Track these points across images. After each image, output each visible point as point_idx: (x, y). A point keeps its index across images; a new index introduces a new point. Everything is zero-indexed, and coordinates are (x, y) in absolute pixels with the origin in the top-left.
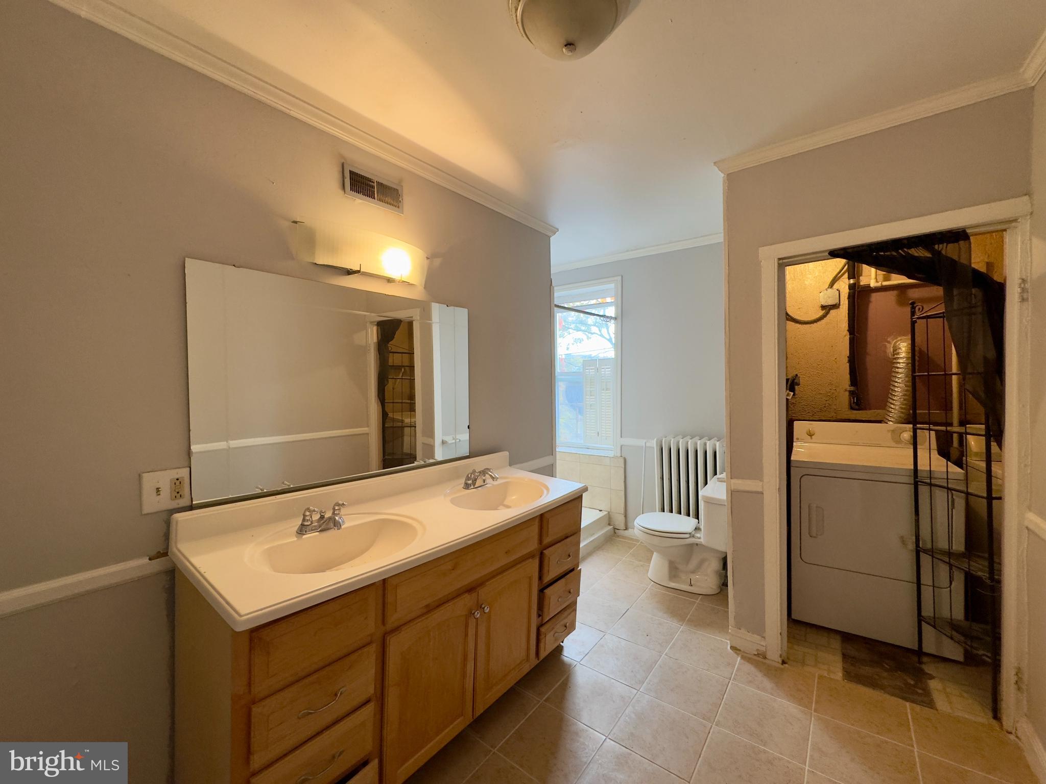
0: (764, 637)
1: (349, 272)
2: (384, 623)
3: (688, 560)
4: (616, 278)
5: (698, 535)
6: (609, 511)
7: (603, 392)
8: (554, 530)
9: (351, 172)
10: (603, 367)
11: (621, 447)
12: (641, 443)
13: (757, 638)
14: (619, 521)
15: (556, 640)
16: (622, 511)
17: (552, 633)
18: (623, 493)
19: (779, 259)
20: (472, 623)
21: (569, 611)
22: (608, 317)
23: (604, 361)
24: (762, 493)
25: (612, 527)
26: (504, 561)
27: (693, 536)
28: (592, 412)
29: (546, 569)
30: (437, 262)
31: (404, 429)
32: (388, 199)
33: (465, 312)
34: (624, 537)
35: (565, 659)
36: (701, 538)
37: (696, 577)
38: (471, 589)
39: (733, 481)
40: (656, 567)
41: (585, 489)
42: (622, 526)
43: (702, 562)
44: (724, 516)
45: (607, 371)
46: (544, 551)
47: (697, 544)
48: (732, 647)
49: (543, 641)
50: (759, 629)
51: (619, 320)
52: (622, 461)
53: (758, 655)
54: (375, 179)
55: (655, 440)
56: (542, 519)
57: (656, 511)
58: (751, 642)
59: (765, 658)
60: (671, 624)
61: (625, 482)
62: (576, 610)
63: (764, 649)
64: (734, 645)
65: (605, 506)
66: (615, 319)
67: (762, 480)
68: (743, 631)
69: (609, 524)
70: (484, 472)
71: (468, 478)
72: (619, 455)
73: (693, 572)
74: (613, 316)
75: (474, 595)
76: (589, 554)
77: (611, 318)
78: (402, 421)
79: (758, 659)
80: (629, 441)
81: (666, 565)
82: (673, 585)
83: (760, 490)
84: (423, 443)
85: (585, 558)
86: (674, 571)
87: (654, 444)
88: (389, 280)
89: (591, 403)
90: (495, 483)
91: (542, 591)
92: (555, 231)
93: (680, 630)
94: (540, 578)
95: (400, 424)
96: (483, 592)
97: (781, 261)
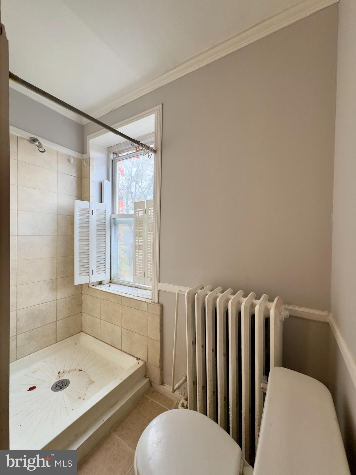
4: (155, 108)
6: (146, 361)
7: (149, 233)
10: (149, 208)
11: (159, 292)
12: (175, 289)
22: (149, 148)
25: (148, 379)
28: (140, 252)
34: (159, 393)
42: (159, 380)
51: (159, 153)
52: (158, 308)
61: (162, 331)
65: (143, 355)
66: (155, 151)
69: (146, 376)
72: (156, 301)
77: (152, 150)
80: (165, 287)
89: (139, 243)
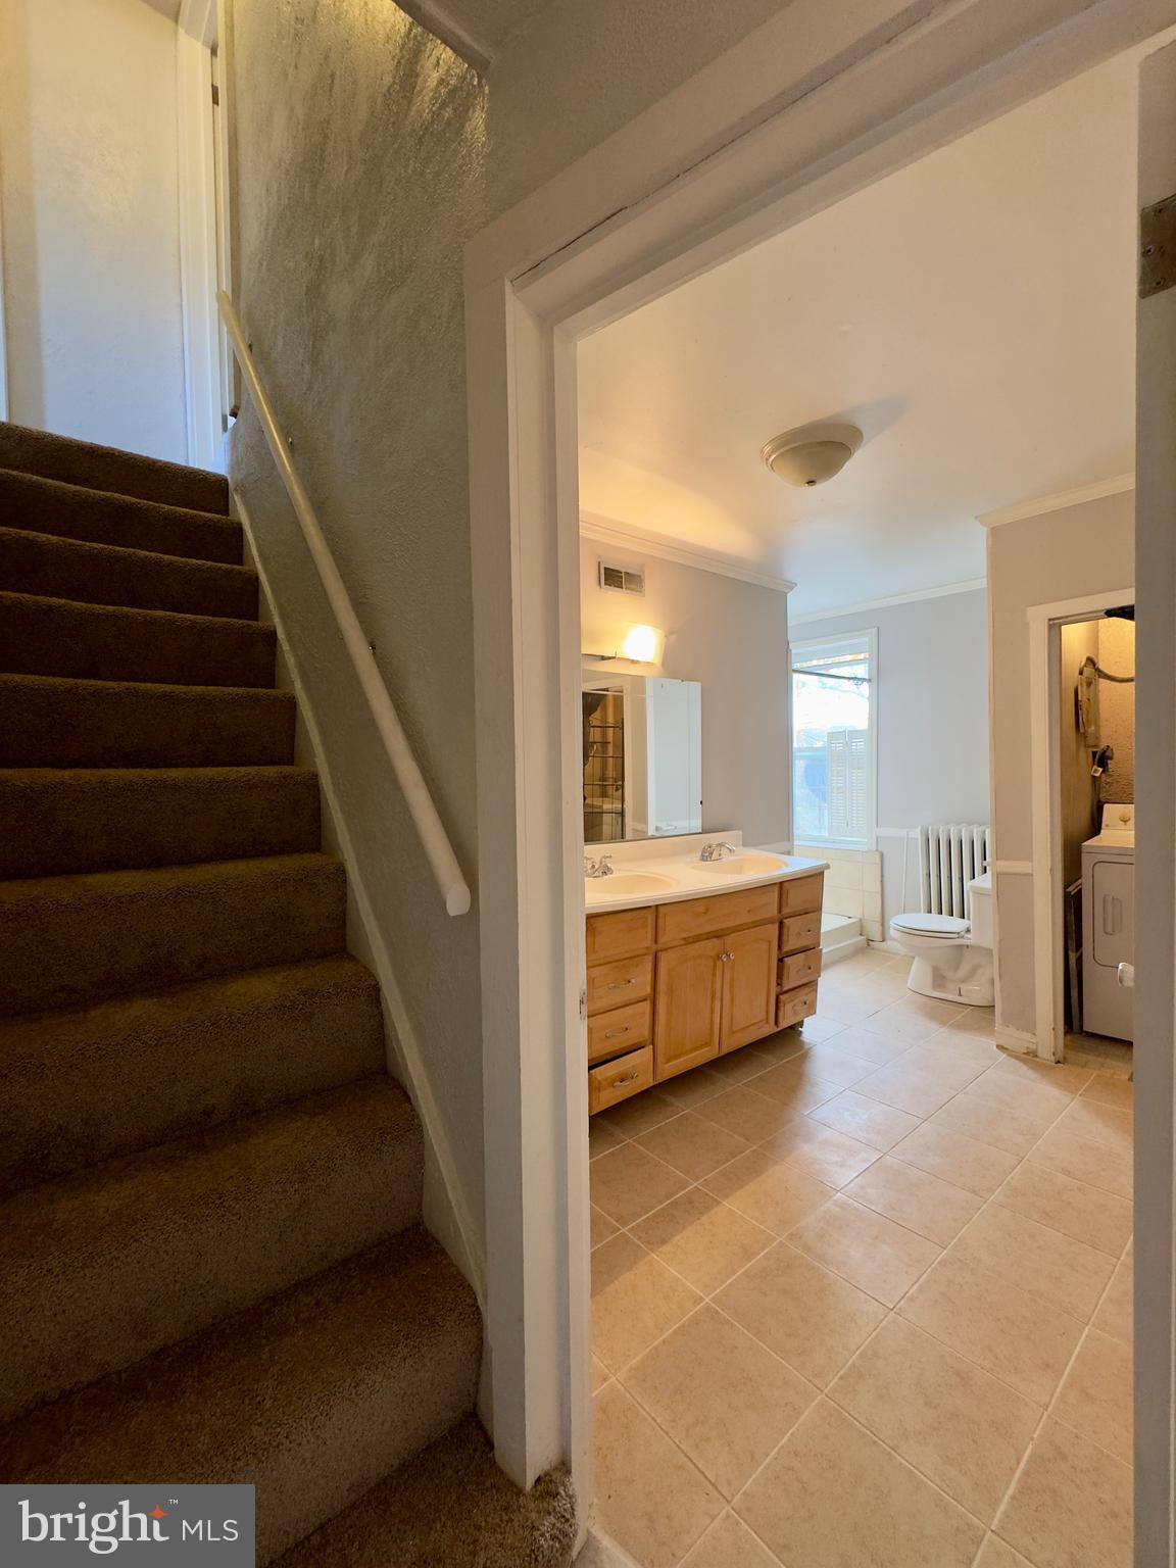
0: (1034, 1034)
1: (603, 658)
2: (656, 942)
3: (956, 967)
4: (869, 631)
5: (968, 936)
6: (861, 917)
7: (854, 771)
8: (795, 901)
9: (605, 568)
10: (853, 741)
11: (877, 839)
12: (902, 833)
13: (1026, 1036)
14: (874, 931)
15: (795, 1013)
16: (878, 919)
17: (792, 1004)
18: (879, 896)
19: (1050, 620)
20: (719, 964)
21: (807, 990)
22: (859, 679)
23: (854, 733)
24: (1032, 875)
25: (864, 937)
26: (745, 919)
27: (963, 937)
28: (839, 797)
29: (785, 938)
30: (673, 638)
31: (602, 817)
32: (633, 587)
33: (699, 685)
34: (878, 950)
35: (805, 1040)
36: (972, 939)
37: (964, 988)
38: (718, 935)
39: (999, 862)
40: (918, 974)
41: (828, 867)
42: (878, 937)
43: (975, 969)
44: (990, 904)
45: (859, 745)
46: (785, 921)
47: (967, 946)
48: (998, 1047)
49: (782, 1009)
50: (1029, 1026)
51: (875, 682)
52: (878, 855)
53: (1027, 1054)
54: (623, 570)
55: (920, 828)
56: (781, 886)
57: (919, 912)
58: (1021, 1040)
59: (1036, 1056)
60: (933, 1026)
61: (882, 882)
62: (816, 991)
63: (1035, 1047)
64: (999, 1043)
65: (856, 913)
66: (870, 680)
67: (1032, 861)
68: (1011, 1028)
69: (861, 935)
70: (721, 845)
71: (704, 850)
72: (874, 848)
73: (964, 981)
74: (867, 677)
75: (721, 941)
76: (834, 963)
77: (863, 680)
78: (601, 807)
79: (1030, 1057)
80: (886, 832)
81: (929, 971)
82: (936, 994)
83: (1030, 871)
84: (634, 829)
85: (828, 966)
86: (939, 979)
87: (917, 834)
88: (633, 662)
89: (838, 785)
90: (732, 858)
91: (781, 960)
92: (792, 586)
93: (938, 1032)
94: (780, 947)
95: (600, 810)
96: (729, 940)
97: (1051, 622)
